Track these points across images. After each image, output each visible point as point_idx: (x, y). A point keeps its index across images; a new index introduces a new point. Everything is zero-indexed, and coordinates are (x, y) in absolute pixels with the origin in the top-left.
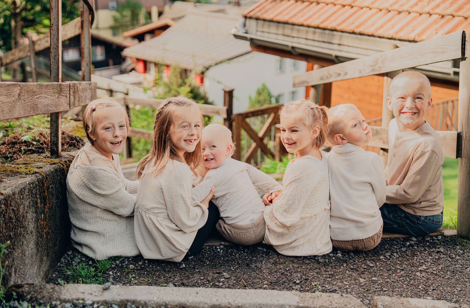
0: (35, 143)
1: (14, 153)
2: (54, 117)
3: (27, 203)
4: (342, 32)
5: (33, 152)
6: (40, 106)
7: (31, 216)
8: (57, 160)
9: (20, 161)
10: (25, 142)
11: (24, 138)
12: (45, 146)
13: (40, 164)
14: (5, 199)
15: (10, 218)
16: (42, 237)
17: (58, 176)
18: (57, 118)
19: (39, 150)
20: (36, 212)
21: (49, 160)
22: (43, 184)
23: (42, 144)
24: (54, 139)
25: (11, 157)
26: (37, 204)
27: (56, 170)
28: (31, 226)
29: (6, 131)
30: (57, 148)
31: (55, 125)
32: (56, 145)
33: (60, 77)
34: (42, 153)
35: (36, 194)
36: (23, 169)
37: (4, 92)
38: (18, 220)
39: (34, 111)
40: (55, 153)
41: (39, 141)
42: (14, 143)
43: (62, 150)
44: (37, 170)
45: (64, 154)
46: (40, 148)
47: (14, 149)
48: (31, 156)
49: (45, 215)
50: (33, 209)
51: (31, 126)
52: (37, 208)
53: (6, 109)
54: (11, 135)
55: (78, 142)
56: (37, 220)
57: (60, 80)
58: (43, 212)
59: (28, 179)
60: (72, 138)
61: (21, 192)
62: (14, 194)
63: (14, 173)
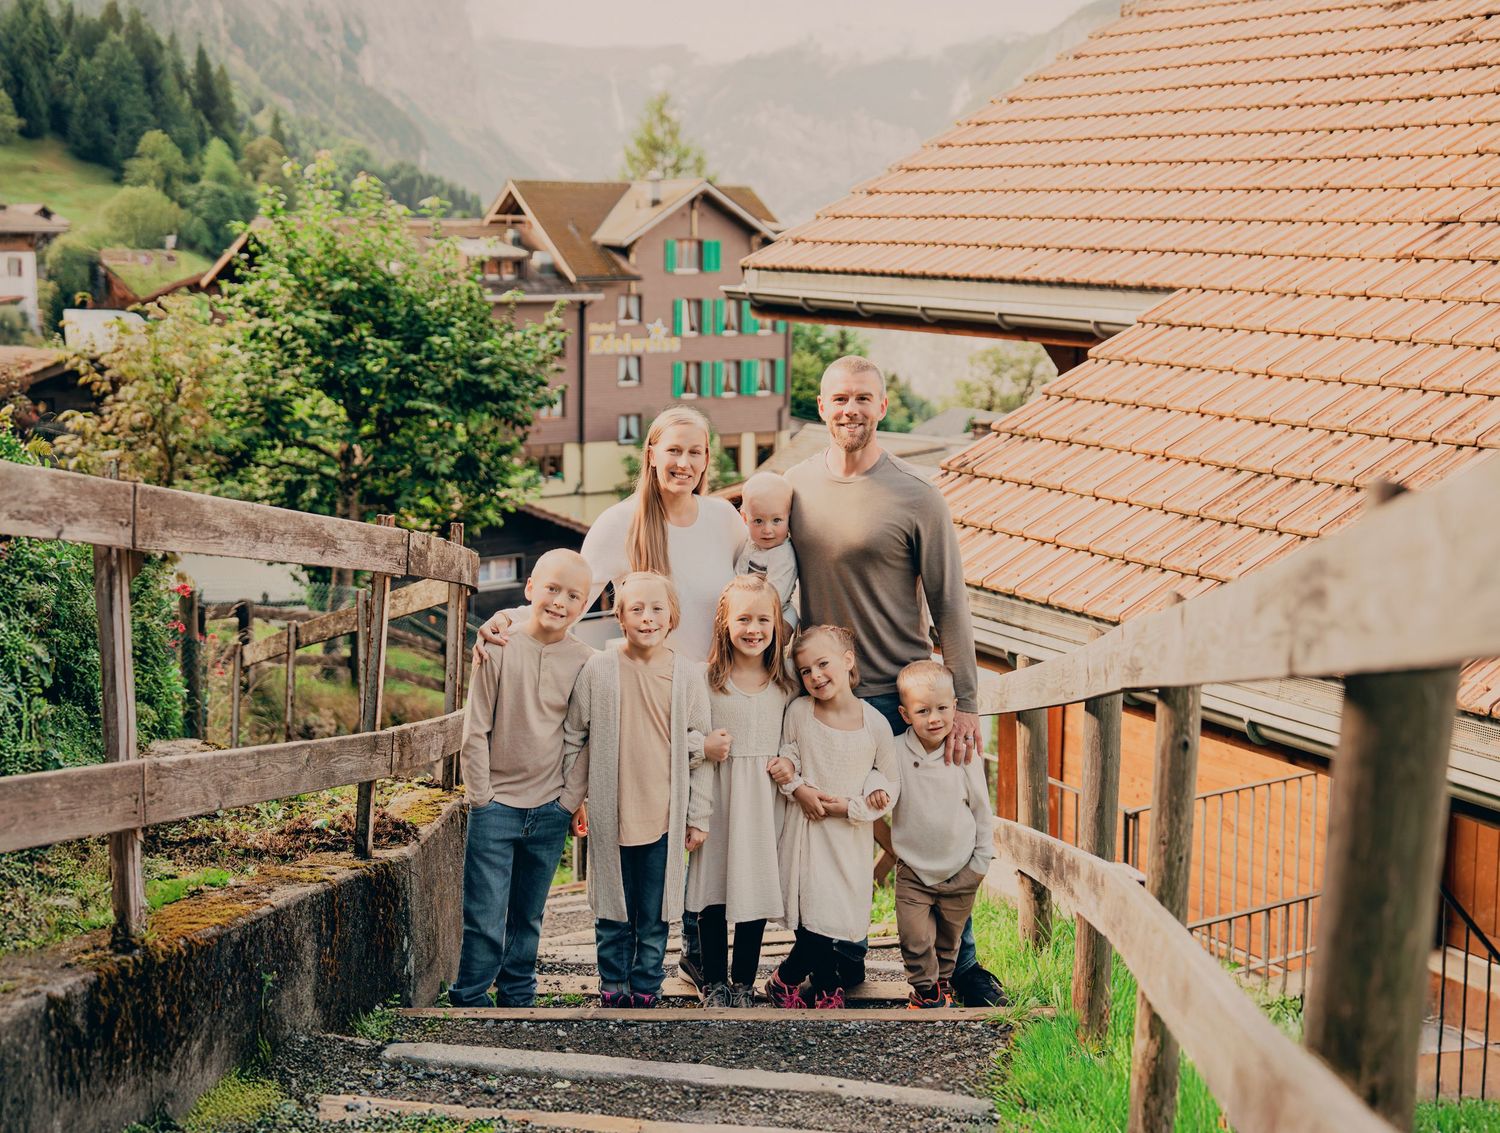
0: (333, 832)
1: (298, 849)
2: (364, 788)
3: (306, 925)
4: (1029, 601)
5: (327, 848)
6: (338, 774)
7: (309, 945)
8: (362, 863)
9: (305, 862)
10: (317, 830)
11: (316, 824)
12: (348, 837)
13: (333, 868)
14: (275, 913)
15: (280, 941)
16: (324, 982)
17: (359, 888)
18: (369, 791)
19: (337, 847)
20: (318, 942)
21: (350, 863)
22: (333, 899)
23: (344, 835)
24: (361, 826)
25: (292, 856)
26: (320, 928)
27: (357, 879)
28: (309, 962)
29: (290, 807)
30: (366, 841)
31: (364, 803)
32: (365, 836)
33: (378, 721)
34: (341, 850)
35: (320, 913)
36: (306, 874)
37: (288, 758)
38: (290, 947)
39: (328, 781)
40: (362, 852)
41: (339, 829)
42: (299, 832)
43: (376, 847)
44: (326, 877)
45: (376, 853)
46: (340, 841)
47: (298, 843)
48: (324, 855)
49: (332, 949)
50: (314, 936)
51: (337, 798)
52: (320, 935)
53: (288, 783)
54: (298, 817)
55: (408, 832)
56: (318, 956)
57: (378, 727)
58: (329, 943)
59: (312, 888)
60: (397, 825)
61: (299, 905)
62: (288, 908)
63: (292, 880)
